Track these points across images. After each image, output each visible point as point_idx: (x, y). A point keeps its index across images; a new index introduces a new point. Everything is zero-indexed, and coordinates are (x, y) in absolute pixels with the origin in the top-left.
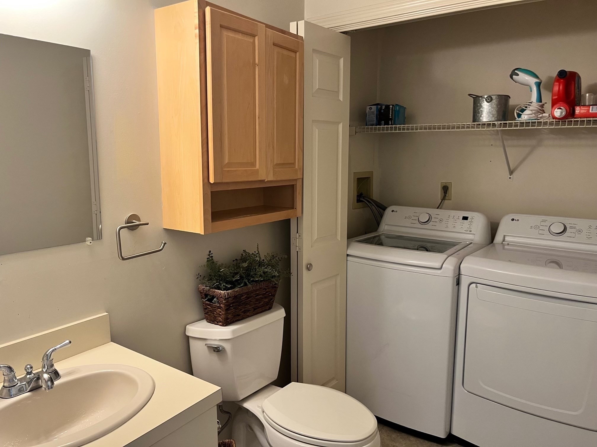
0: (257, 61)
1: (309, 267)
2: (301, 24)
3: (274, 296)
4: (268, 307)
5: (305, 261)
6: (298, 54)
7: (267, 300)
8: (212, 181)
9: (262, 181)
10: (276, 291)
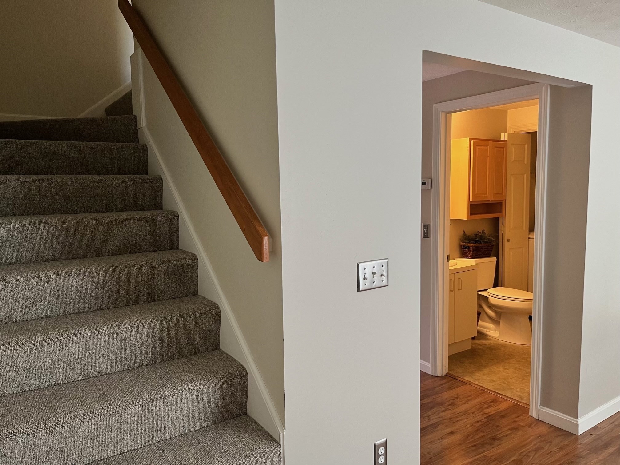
0: (488, 155)
1: (508, 241)
2: (506, 134)
3: (491, 251)
4: (489, 255)
5: (506, 238)
6: (504, 148)
7: (488, 252)
8: (471, 200)
9: (489, 201)
10: (492, 249)
